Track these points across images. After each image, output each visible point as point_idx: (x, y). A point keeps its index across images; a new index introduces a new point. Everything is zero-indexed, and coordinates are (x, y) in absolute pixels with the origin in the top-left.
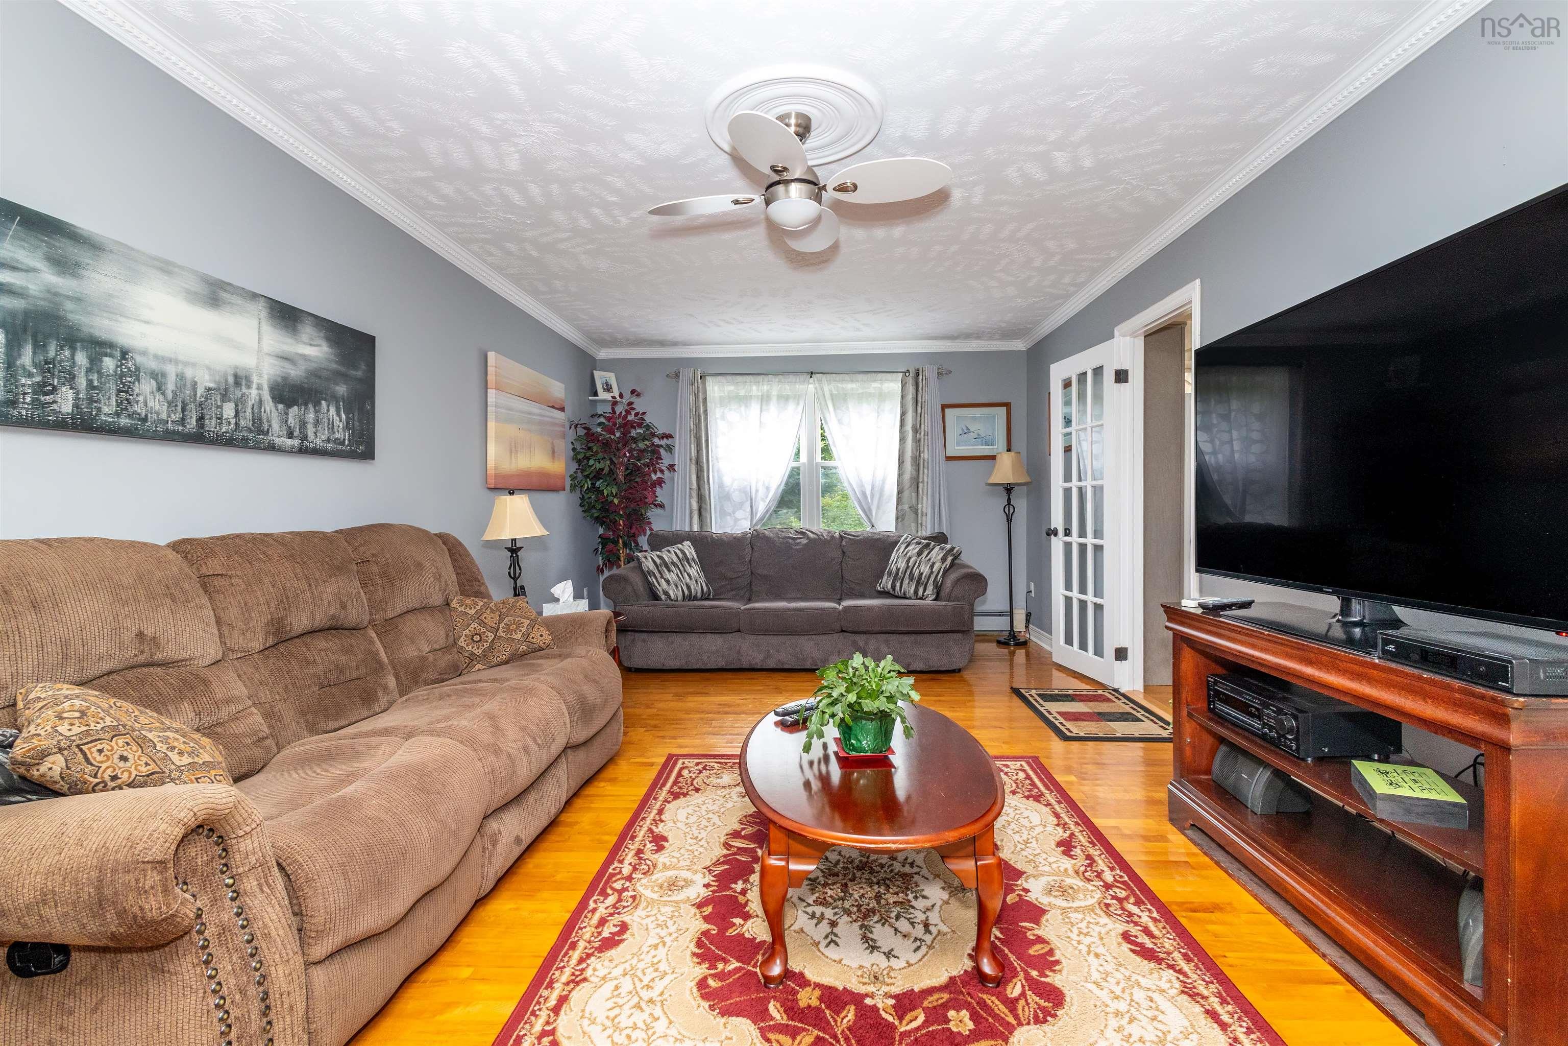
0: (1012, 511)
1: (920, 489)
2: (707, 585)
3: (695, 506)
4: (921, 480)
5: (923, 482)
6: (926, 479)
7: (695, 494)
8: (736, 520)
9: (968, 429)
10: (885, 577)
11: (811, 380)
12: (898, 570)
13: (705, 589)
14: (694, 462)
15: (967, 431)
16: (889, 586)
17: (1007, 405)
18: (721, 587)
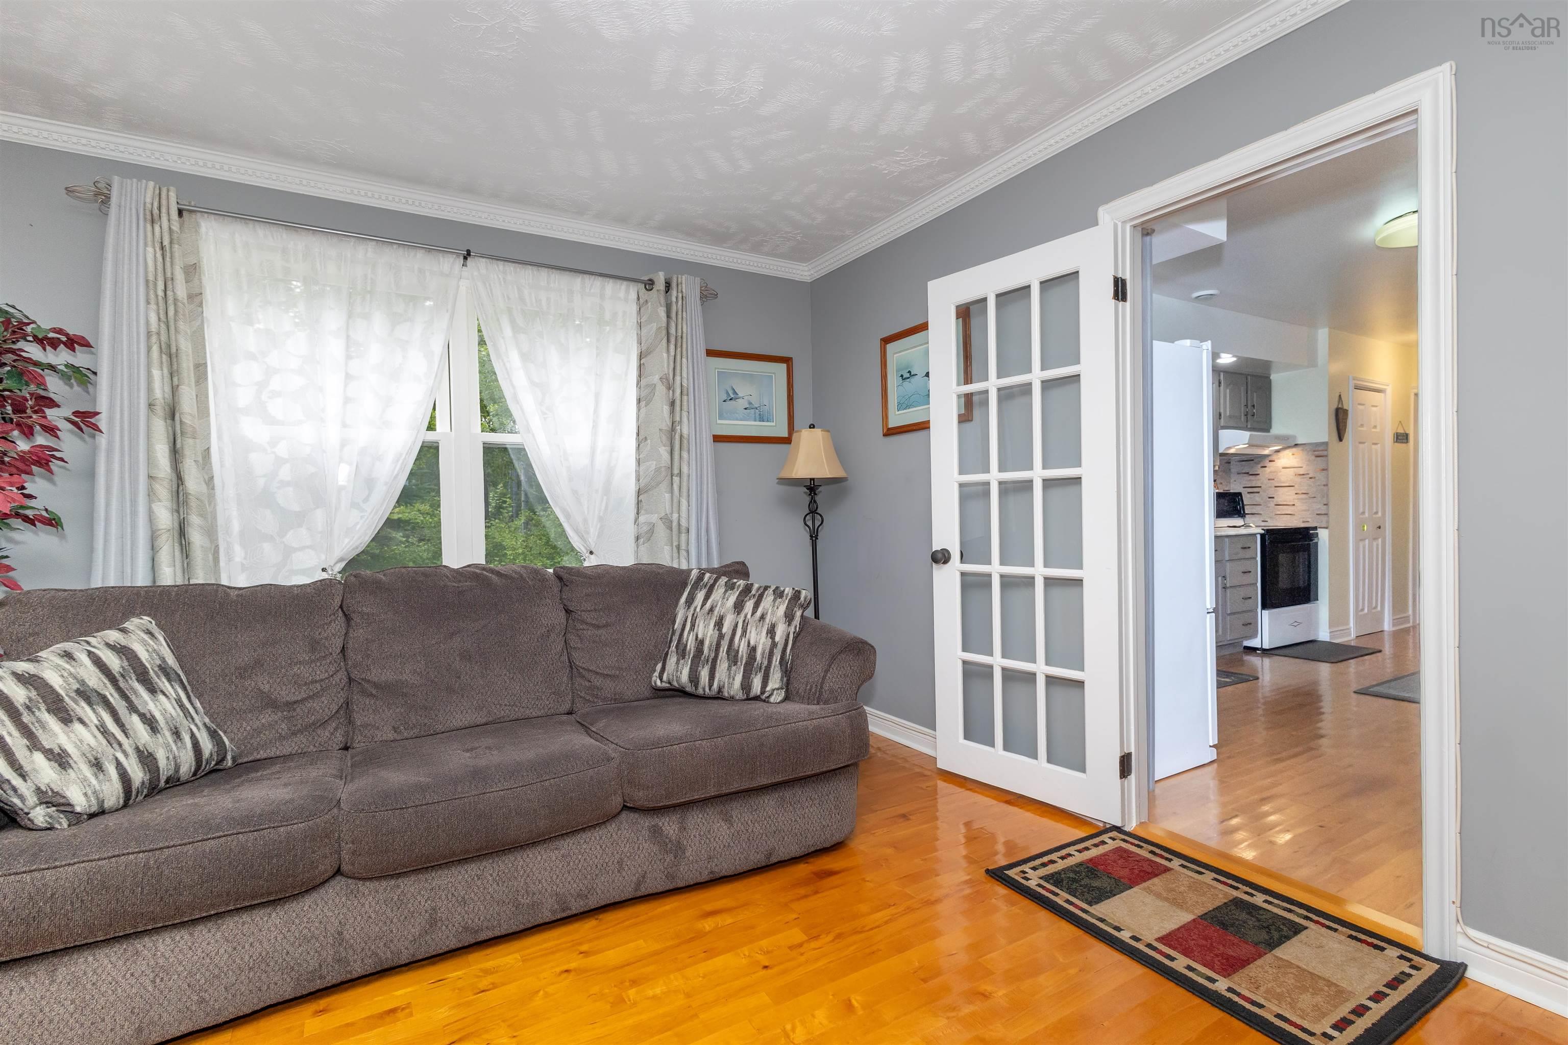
0: (817, 523)
1: (676, 487)
2: (213, 734)
3: (165, 517)
4: (676, 471)
5: (680, 474)
6: (685, 469)
7: (164, 491)
8: (288, 552)
9: (735, 393)
10: (672, 660)
11: (466, 272)
12: (700, 643)
13: (207, 746)
14: (159, 409)
15: (732, 397)
16: (685, 677)
17: (787, 360)
18: (258, 731)
